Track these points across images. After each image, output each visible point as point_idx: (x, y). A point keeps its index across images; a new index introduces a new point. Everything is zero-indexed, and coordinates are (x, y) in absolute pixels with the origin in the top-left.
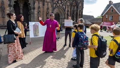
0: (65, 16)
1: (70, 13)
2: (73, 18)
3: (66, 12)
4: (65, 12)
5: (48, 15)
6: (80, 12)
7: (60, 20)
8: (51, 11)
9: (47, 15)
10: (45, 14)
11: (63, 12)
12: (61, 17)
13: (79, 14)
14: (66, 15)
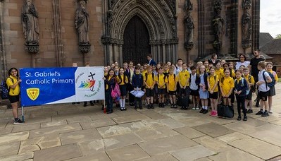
0: (174, 31)
1: (201, 15)
2: (217, 38)
3: (179, 11)
4: (174, 12)
5: (82, 28)
6: (245, 9)
7: (154, 49)
8: (98, 9)
9: (77, 31)
10: (67, 27)
11: (166, 11)
12: (156, 38)
13: (244, 16)
14: (179, 25)
